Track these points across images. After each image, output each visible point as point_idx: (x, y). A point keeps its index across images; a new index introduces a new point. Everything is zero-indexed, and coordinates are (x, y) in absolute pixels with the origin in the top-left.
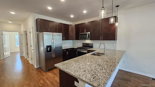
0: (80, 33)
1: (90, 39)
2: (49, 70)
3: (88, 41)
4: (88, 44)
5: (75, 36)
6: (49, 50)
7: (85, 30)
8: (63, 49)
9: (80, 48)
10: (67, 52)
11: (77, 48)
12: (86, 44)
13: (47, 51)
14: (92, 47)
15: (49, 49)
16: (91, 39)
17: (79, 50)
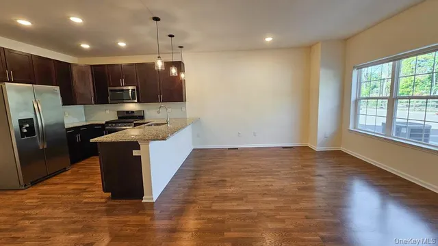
0: (110, 88)
1: (136, 101)
2: (34, 183)
3: (132, 107)
4: (133, 112)
5: (93, 95)
6: (25, 131)
7: (122, 81)
8: (66, 126)
9: (114, 123)
10: (78, 136)
11: (104, 123)
12: (127, 112)
13: (23, 134)
14: (142, 117)
15: (26, 128)
16: (139, 102)
17: (111, 127)
